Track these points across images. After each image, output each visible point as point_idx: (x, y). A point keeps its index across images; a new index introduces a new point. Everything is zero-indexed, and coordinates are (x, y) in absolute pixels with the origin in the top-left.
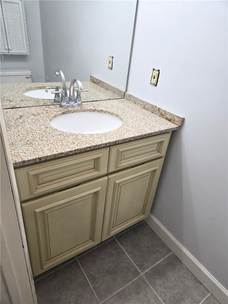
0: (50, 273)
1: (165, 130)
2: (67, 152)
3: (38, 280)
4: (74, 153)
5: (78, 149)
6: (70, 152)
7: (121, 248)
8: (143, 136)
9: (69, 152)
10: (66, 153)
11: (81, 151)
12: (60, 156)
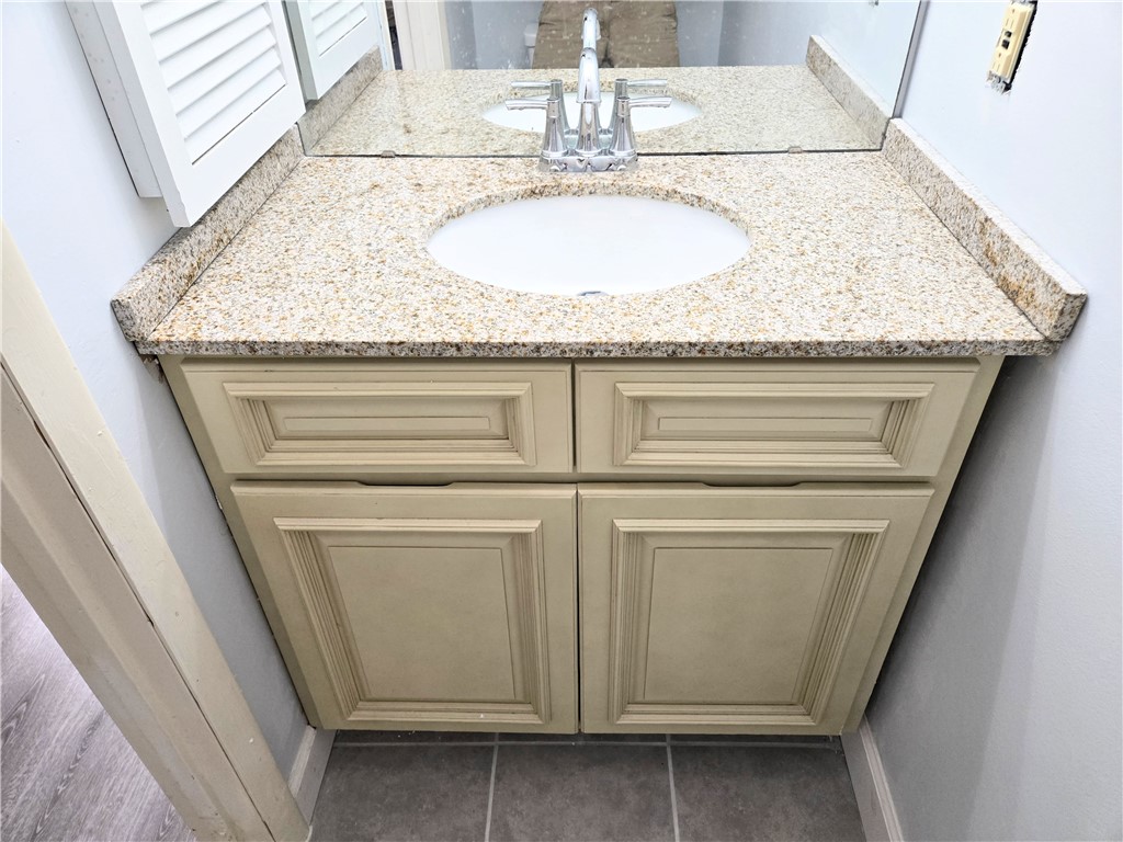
0: (398, 744)
1: (921, 344)
2: (354, 344)
3: (358, 744)
4: (385, 352)
5: (401, 343)
6: (370, 345)
7: (667, 796)
8: (756, 349)
9: (365, 346)
10: (349, 346)
11: (415, 352)
12: (329, 352)
